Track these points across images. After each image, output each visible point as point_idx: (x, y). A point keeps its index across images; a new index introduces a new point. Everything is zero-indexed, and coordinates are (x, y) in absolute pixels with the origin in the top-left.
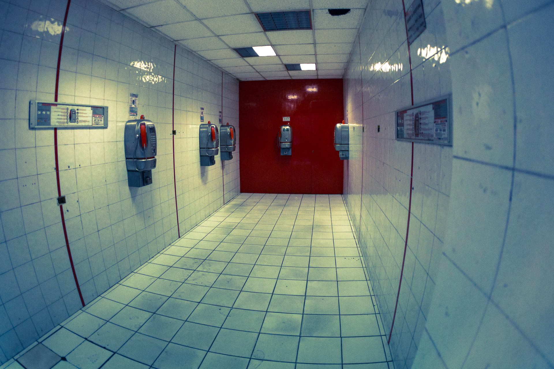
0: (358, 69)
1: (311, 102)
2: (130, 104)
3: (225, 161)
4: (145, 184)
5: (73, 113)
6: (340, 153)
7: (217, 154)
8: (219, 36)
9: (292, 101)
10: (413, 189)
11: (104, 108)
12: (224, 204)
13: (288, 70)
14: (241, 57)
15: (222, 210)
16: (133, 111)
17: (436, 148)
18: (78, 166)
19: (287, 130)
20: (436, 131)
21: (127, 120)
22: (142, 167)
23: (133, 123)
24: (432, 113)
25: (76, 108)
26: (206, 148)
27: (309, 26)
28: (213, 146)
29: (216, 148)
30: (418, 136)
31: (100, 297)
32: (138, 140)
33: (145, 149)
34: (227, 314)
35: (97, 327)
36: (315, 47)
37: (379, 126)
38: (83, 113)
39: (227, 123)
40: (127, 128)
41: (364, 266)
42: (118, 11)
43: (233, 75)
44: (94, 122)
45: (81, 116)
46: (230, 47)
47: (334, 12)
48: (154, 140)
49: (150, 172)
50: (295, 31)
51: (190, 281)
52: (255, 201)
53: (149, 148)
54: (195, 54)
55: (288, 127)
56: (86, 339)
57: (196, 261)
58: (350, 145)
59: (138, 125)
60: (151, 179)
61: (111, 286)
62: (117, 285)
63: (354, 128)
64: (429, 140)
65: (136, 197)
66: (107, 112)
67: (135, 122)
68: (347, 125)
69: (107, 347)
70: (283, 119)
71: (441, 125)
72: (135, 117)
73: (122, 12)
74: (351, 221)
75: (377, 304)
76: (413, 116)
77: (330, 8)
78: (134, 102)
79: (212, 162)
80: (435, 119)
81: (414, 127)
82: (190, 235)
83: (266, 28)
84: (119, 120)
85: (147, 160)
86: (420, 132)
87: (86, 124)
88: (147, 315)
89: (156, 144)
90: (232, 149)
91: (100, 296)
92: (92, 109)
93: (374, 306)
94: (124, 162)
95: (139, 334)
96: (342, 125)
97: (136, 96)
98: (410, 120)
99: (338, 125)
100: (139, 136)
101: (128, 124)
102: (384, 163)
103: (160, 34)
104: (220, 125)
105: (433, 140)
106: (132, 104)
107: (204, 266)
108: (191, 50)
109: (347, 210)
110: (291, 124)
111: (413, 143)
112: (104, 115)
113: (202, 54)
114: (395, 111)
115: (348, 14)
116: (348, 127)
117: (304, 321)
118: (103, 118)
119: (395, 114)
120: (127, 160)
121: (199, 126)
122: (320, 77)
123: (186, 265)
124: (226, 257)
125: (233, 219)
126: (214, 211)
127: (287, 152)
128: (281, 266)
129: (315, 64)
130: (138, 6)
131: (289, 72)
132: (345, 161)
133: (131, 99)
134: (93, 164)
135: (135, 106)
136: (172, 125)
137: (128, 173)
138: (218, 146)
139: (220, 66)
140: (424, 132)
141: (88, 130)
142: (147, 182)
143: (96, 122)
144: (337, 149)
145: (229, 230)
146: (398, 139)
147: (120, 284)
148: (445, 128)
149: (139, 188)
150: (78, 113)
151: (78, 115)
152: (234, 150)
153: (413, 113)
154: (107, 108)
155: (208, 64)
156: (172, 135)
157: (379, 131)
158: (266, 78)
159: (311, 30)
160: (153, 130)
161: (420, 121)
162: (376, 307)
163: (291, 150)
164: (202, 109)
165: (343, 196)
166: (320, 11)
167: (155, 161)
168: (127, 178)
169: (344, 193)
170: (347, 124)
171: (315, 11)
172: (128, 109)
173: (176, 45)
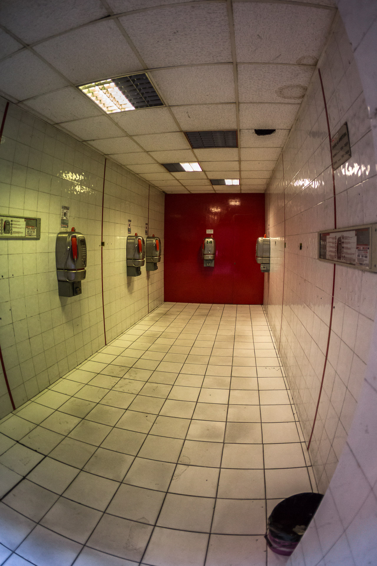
0: (281, 185)
1: (234, 215)
2: (62, 216)
3: (151, 271)
4: (75, 294)
5: (7, 224)
6: (262, 266)
7: (143, 265)
8: (148, 152)
9: (216, 214)
10: (334, 307)
11: (36, 220)
12: (149, 313)
13: (212, 185)
14: (168, 171)
15: (147, 318)
16: (64, 223)
17: (358, 273)
18: (11, 276)
19: (211, 242)
20: (358, 256)
21: (59, 232)
22: (73, 278)
23: (64, 235)
24: (354, 240)
25: (10, 219)
26: (133, 259)
27: (236, 145)
28: (140, 257)
29: (142, 259)
30: (340, 259)
31: (29, 402)
32: (69, 252)
33: (76, 261)
34: (153, 421)
35: (28, 431)
36: (240, 164)
37: (301, 244)
38: (16, 224)
39: (153, 235)
40: (58, 239)
41: (284, 376)
42: (51, 125)
43: (160, 188)
44: (27, 233)
45: (14, 227)
46: (158, 163)
47: (260, 132)
48: (84, 252)
49: (80, 283)
50: (221, 149)
51: (117, 388)
52: (179, 310)
53: (80, 260)
54: (124, 167)
55: (211, 240)
56: (18, 442)
57: (123, 369)
58: (271, 258)
59: (69, 237)
60: (80, 290)
61: (40, 391)
62: (46, 390)
63: (276, 242)
64: (351, 264)
65: (66, 306)
66: (40, 224)
67: (67, 234)
68: (269, 239)
69: (38, 450)
70: (207, 231)
71: (363, 252)
72: (66, 229)
73: (56, 126)
74: (271, 331)
75: (297, 413)
76: (336, 239)
77: (256, 129)
78: (65, 214)
79: (138, 273)
80: (357, 245)
81: (336, 249)
82: (116, 343)
83: (194, 146)
84: (51, 231)
85: (78, 271)
86: (342, 255)
87: (20, 235)
88: (77, 420)
89: (86, 256)
90: (157, 260)
91: (30, 400)
92: (25, 221)
93: (294, 414)
94: (55, 272)
95: (69, 438)
96: (264, 238)
97: (67, 208)
98: (333, 243)
99: (260, 239)
100: (70, 248)
101: (59, 235)
102: (305, 280)
103: (92, 148)
104: (146, 236)
105: (354, 265)
106: (64, 216)
107: (130, 374)
108: (120, 164)
109: (267, 320)
110: (214, 236)
111: (335, 265)
112: (36, 227)
113: (131, 168)
114: (318, 232)
115: (272, 134)
116: (269, 241)
117: (227, 429)
118: (36, 229)
119: (318, 235)
120: (58, 270)
121: (126, 238)
122: (243, 192)
123: (113, 373)
124: (152, 365)
125: (158, 328)
126: (139, 319)
127: (210, 264)
128: (205, 375)
129: (239, 180)
130: (72, 121)
131: (214, 186)
132: (266, 274)
133: (62, 211)
134: (25, 274)
135: (67, 218)
136: (101, 236)
137: (58, 283)
138: (145, 258)
139: (147, 179)
140: (346, 256)
141: (22, 241)
142: (77, 292)
143: (29, 233)
144: (259, 262)
145: (154, 338)
146: (320, 259)
147: (50, 389)
148: (367, 254)
149: (69, 298)
150: (12, 224)
151: (12, 226)
152: (159, 261)
153: (336, 236)
154: (40, 219)
155: (137, 177)
156: (101, 247)
157: (301, 248)
158: (191, 191)
159: (237, 148)
160: (83, 242)
161: (343, 244)
162: (296, 415)
163: (214, 261)
164: (130, 221)
165: (263, 307)
166: (246, 131)
167: (85, 272)
168: (58, 288)
169: (264, 304)
170: (269, 237)
171: (241, 131)
172: (59, 221)
173: (106, 159)
